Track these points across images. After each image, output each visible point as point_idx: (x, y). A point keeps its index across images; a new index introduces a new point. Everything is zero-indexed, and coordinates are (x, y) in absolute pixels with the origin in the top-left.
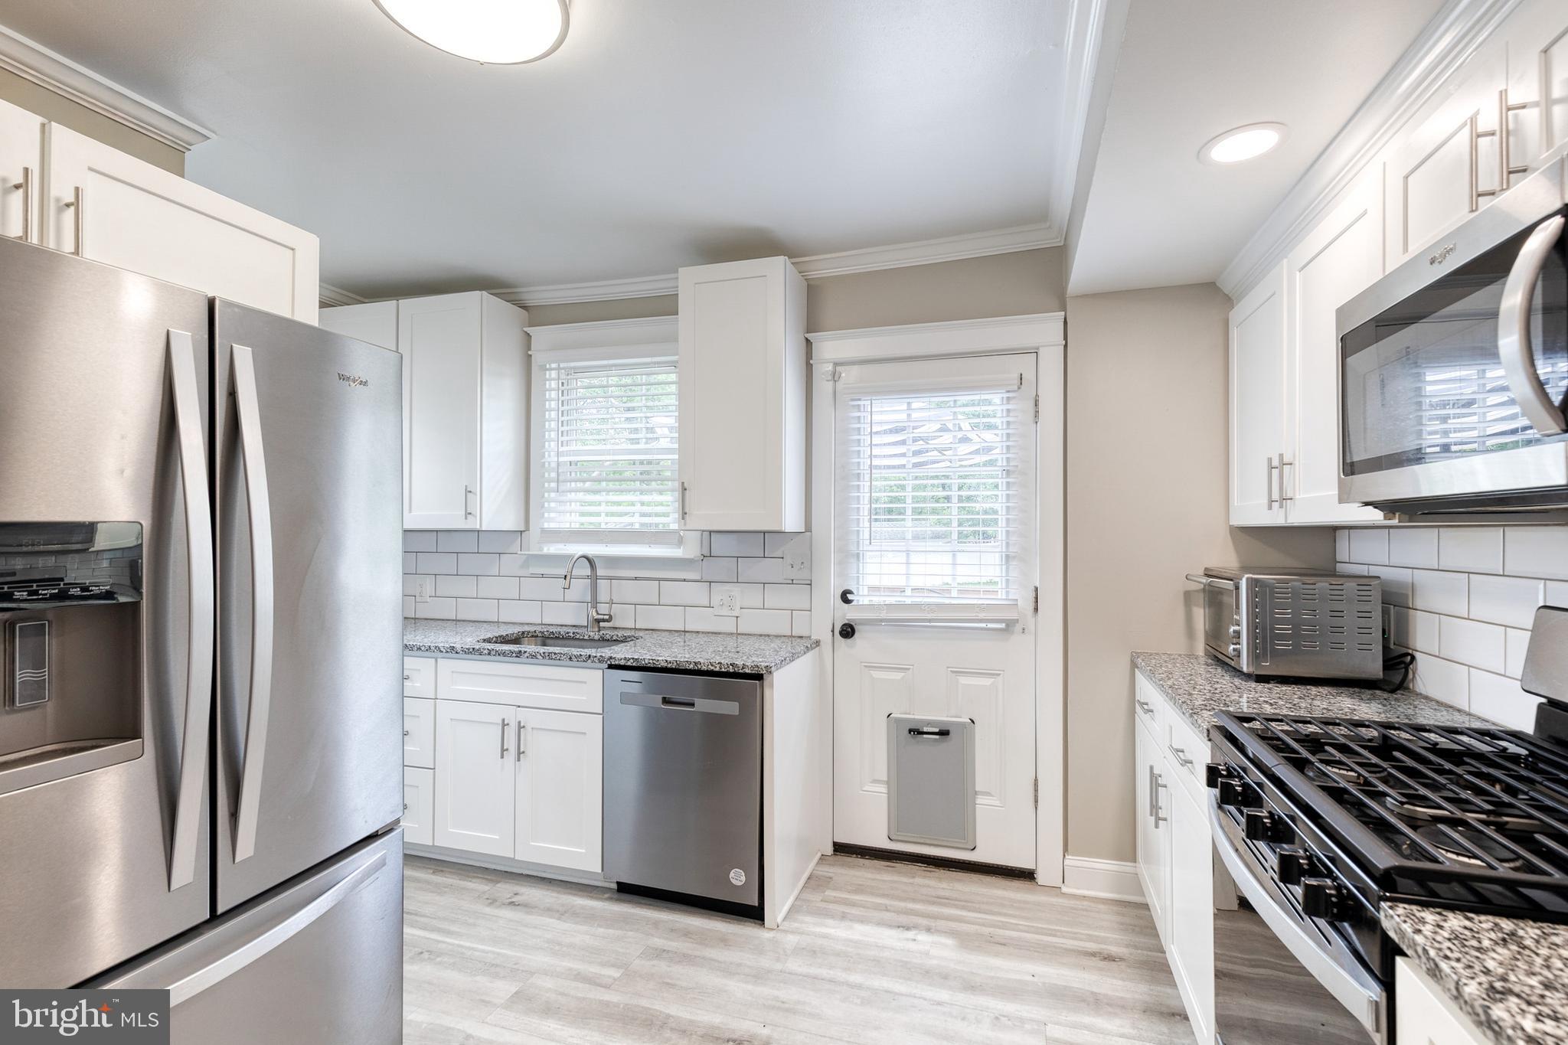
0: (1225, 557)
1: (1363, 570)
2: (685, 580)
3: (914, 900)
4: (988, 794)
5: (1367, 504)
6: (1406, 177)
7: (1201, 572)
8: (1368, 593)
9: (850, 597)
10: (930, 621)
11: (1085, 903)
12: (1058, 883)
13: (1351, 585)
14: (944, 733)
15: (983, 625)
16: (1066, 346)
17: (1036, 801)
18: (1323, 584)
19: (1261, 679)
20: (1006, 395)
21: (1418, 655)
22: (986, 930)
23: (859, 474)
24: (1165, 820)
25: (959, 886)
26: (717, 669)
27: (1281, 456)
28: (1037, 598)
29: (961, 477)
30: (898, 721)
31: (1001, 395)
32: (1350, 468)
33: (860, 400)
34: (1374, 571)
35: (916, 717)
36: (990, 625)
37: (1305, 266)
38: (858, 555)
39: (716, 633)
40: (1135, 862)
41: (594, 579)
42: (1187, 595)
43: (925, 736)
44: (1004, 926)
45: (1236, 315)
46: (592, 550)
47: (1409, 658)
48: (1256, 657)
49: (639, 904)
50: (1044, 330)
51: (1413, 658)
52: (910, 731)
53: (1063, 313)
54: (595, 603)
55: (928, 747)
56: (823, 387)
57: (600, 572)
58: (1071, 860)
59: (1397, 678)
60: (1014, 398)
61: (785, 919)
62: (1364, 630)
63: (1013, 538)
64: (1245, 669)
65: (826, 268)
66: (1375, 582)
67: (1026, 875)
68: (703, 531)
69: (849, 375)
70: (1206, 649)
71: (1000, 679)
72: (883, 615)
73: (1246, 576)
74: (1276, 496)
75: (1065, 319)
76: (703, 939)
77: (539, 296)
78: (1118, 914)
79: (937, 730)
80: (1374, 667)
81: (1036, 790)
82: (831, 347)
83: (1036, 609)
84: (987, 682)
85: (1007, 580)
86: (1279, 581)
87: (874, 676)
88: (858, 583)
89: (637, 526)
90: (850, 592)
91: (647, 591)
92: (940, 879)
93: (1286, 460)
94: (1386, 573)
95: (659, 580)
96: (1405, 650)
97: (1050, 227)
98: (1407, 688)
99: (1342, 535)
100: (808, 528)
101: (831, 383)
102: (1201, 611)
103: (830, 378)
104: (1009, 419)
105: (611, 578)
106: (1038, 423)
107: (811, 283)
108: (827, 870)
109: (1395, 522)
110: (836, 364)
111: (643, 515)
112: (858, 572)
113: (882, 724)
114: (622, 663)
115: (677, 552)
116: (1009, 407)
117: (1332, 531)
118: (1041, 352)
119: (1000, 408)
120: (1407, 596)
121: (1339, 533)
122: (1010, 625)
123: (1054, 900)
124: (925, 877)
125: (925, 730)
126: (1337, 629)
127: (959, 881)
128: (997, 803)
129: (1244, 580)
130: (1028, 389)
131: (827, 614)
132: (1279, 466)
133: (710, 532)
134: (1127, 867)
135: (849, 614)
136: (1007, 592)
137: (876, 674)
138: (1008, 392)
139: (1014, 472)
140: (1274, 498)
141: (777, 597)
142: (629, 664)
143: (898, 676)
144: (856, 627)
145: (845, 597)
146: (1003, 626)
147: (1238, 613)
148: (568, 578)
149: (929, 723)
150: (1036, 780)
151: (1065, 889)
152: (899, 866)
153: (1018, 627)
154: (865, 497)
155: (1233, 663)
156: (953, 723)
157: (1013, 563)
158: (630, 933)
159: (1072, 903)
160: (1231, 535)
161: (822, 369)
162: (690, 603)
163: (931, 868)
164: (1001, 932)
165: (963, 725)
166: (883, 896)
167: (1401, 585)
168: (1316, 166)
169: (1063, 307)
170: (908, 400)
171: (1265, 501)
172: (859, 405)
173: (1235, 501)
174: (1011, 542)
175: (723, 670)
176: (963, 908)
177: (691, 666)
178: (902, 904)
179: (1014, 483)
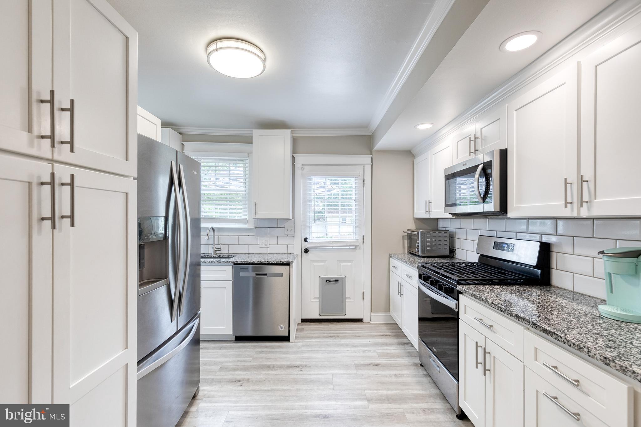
0: (412, 226)
1: (444, 229)
2: (248, 236)
3: (331, 331)
4: (349, 298)
5: (450, 213)
6: (457, 142)
7: (407, 230)
8: (446, 234)
9: (307, 240)
10: (333, 246)
11: (377, 325)
12: (369, 321)
13: (443, 232)
14: (337, 281)
15: (348, 247)
16: (372, 165)
17: (363, 298)
18: (437, 233)
19: (424, 257)
20: (355, 178)
21: (456, 249)
22: (354, 334)
23: (310, 201)
24: (402, 295)
25: (342, 326)
26: (275, 263)
27: (429, 200)
28: (364, 239)
29: (341, 202)
30: (322, 278)
31: (353, 178)
32: (447, 205)
33: (310, 177)
34: (447, 229)
35: (328, 276)
36: (350, 247)
37: (435, 154)
38: (310, 226)
39: (260, 254)
40: (390, 312)
41: (214, 236)
42: (403, 237)
43: (331, 282)
44: (358, 333)
45: (416, 161)
46: (215, 225)
47: (454, 250)
48: (422, 252)
49: (245, 342)
50: (366, 159)
51: (455, 250)
52: (327, 281)
53: (371, 155)
54: (214, 244)
55: (333, 285)
56: (298, 172)
57: (216, 234)
58: (373, 314)
59: (452, 256)
60: (357, 179)
61: (295, 340)
62: (446, 244)
63: (357, 221)
64: (420, 255)
65: (300, 133)
66: (448, 232)
67: (360, 321)
68: (255, 219)
69: (306, 168)
70: (408, 251)
71: (353, 263)
72: (319, 245)
73: (420, 231)
74: (427, 210)
75: (372, 157)
76: (273, 347)
77: (186, 130)
78: (386, 326)
79: (335, 280)
80: (447, 253)
81: (363, 295)
82: (301, 159)
83: (363, 242)
84: (349, 264)
85: (355, 234)
86: (428, 232)
87: (315, 265)
88: (310, 235)
89: (228, 217)
90: (307, 238)
91: (234, 240)
92: (336, 325)
93: (430, 202)
94: (450, 230)
95: (238, 236)
96: (453, 248)
97: (368, 130)
98: (454, 257)
99: (439, 220)
100: (293, 218)
101: (301, 171)
102: (407, 241)
103: (301, 169)
104: (356, 186)
105: (219, 236)
106: (364, 187)
107: (294, 137)
108: (300, 327)
109: (454, 217)
110: (303, 165)
111: (230, 213)
112: (310, 232)
113: (317, 280)
114: (241, 263)
115: (245, 226)
116: (356, 182)
117: (437, 219)
118: (365, 166)
119: (353, 182)
120: (454, 235)
121: (438, 219)
122: (356, 247)
123: (369, 325)
124: (331, 325)
125: (331, 280)
126: (440, 244)
127: (342, 324)
128: (352, 300)
129: (420, 232)
130: (362, 177)
131: (300, 245)
132: (428, 203)
133: (258, 219)
134: (388, 314)
135: (306, 245)
136: (355, 237)
137: (315, 264)
138: (356, 177)
139: (357, 201)
140: (427, 211)
141: (282, 241)
142: (243, 263)
143: (322, 264)
144: (309, 250)
145: (306, 240)
146: (354, 247)
147: (418, 240)
148: (208, 235)
149: (332, 278)
150: (363, 292)
151: (371, 323)
152: (323, 323)
153: (358, 247)
154: (312, 208)
155: (416, 254)
156: (340, 278)
157: (357, 228)
158: (248, 349)
159: (374, 325)
160: (414, 221)
161: (298, 166)
162: (250, 244)
163: (333, 323)
164: (358, 334)
165: (342, 278)
166: (321, 331)
167: (453, 232)
168: (438, 132)
169: (371, 154)
170: (326, 178)
171: (425, 211)
172: (310, 179)
173: (415, 211)
174: (356, 222)
175: (277, 263)
176: (345, 330)
177: (266, 262)
178: (328, 332)
179: (357, 205)
